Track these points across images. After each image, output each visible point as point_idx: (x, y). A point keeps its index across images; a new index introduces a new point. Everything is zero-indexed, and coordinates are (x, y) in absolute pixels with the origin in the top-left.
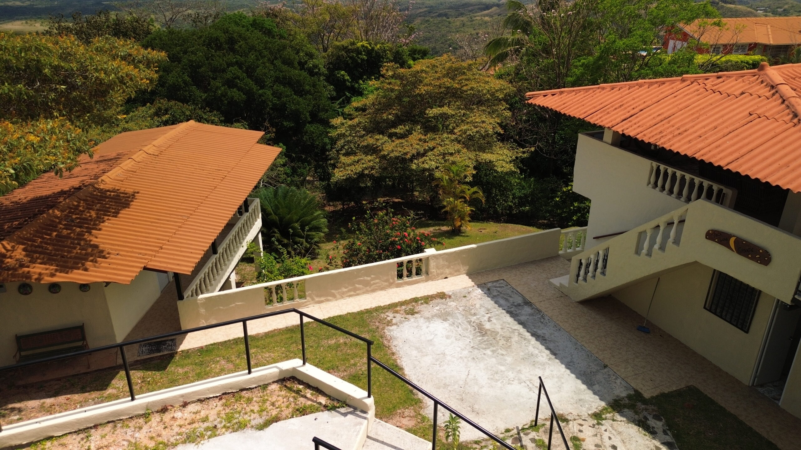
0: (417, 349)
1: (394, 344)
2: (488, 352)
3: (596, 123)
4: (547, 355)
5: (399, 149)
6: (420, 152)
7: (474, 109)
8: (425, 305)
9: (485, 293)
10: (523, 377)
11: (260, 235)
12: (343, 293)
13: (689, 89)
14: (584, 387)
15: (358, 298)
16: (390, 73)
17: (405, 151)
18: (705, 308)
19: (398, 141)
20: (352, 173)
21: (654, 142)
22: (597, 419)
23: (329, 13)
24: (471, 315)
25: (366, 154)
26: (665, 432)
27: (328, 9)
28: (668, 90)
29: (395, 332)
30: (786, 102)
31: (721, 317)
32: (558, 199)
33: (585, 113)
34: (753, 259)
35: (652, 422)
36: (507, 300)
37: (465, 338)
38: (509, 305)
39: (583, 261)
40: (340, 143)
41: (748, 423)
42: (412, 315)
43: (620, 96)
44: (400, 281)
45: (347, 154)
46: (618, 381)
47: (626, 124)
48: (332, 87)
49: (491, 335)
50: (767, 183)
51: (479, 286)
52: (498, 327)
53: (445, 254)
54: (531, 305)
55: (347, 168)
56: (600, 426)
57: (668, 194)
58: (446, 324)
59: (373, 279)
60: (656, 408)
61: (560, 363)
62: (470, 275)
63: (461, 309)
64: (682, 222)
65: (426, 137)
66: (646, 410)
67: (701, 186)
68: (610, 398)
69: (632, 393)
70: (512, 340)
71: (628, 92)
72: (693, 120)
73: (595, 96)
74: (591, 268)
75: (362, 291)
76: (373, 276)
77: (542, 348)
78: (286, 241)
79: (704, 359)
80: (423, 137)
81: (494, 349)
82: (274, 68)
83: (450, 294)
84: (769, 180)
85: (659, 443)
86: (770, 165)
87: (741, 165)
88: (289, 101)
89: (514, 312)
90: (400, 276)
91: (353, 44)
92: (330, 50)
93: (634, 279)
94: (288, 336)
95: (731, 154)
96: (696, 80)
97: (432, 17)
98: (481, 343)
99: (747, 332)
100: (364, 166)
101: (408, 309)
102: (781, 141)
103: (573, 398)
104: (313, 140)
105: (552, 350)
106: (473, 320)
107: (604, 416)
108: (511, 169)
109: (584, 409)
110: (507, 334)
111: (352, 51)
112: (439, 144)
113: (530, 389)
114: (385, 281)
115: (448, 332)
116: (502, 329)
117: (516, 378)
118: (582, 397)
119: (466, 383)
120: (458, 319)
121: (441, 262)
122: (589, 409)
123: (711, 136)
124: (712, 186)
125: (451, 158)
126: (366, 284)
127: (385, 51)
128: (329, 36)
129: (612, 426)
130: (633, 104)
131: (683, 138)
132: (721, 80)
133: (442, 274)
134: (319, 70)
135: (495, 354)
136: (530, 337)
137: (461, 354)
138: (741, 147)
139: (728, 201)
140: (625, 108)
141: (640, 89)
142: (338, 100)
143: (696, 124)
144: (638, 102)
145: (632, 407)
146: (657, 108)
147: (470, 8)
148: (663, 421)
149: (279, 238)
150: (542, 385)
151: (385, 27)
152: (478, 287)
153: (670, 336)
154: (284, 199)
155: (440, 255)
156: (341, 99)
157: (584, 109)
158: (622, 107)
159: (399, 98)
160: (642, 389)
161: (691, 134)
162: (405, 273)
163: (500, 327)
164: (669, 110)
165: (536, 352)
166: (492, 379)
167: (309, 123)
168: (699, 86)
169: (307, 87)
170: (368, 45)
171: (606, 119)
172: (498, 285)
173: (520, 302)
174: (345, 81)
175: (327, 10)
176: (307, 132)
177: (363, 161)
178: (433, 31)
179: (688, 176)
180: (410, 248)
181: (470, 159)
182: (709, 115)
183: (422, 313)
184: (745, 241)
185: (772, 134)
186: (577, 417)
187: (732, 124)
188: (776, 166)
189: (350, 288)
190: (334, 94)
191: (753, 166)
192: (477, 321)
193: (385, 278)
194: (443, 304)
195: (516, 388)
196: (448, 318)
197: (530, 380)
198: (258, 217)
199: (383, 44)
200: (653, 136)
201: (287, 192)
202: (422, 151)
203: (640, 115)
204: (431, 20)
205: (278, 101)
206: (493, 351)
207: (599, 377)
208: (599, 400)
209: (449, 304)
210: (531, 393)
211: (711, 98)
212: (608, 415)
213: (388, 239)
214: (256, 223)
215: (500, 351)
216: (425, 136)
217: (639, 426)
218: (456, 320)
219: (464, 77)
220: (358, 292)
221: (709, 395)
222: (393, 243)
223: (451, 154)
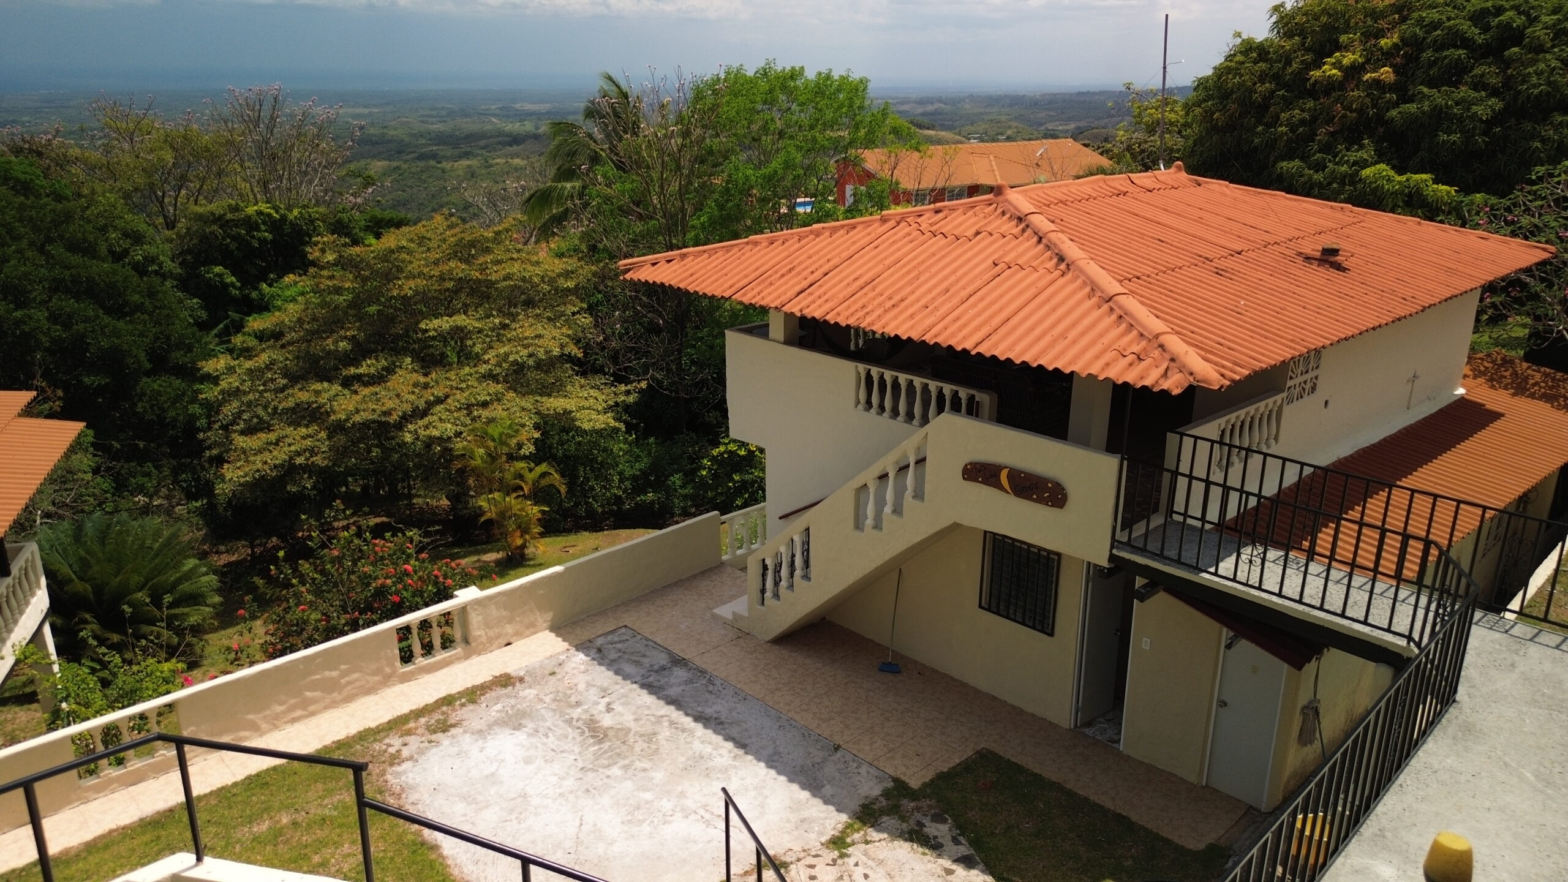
0: (465, 798)
1: (410, 800)
2: (616, 771)
3: (753, 302)
4: (730, 752)
5: (372, 406)
6: (418, 407)
7: (518, 314)
8: (471, 707)
9: (593, 659)
10: (690, 803)
11: (47, 630)
12: (277, 717)
13: (895, 234)
14: (806, 794)
15: (313, 721)
16: (330, 257)
17: (384, 409)
18: (980, 607)
19: (366, 391)
20: (266, 467)
21: (856, 324)
22: (839, 849)
23: (172, 147)
24: (571, 706)
25: (296, 424)
26: (955, 841)
27: (168, 141)
28: (863, 237)
29: (410, 775)
30: (1044, 241)
31: (1007, 617)
32: (704, 473)
33: (731, 287)
34: (1040, 500)
35: (932, 829)
36: (637, 663)
37: (565, 755)
38: (643, 672)
39: (768, 562)
40: (229, 409)
41: (1081, 792)
42: (444, 731)
43: (786, 253)
44: (409, 668)
45: (249, 431)
46: (863, 770)
47: (805, 299)
48: (195, 301)
49: (616, 736)
50: (1040, 367)
51: (579, 647)
52: (628, 720)
53: (499, 594)
54: (686, 665)
55: (252, 458)
56: (846, 860)
57: (891, 417)
58: (521, 736)
59: (344, 674)
60: (933, 802)
61: (755, 761)
62: (558, 628)
63: (547, 699)
64: (921, 461)
65: (428, 379)
66: (918, 809)
67: (941, 395)
68: (855, 805)
69: (891, 785)
70: (659, 737)
71: (798, 245)
72: (910, 283)
73: (743, 258)
74: (784, 572)
75: (322, 705)
76: (343, 667)
77: (719, 739)
78: (115, 638)
79: (994, 698)
80: (422, 379)
81: (627, 762)
82: (47, 263)
83: (522, 673)
84: (1042, 362)
85: (950, 863)
86: (1039, 339)
87: (996, 345)
88: (93, 331)
89: (656, 684)
90: (407, 657)
91: (236, 209)
92: (182, 225)
93: (861, 576)
94: (147, 838)
95: (978, 328)
96: (903, 218)
97: (406, 161)
98: (597, 756)
99: (1051, 634)
100: (293, 448)
101: (433, 721)
102: (1048, 300)
103: (789, 821)
104: (160, 408)
105: (738, 739)
106: (575, 716)
107: (849, 840)
108: (607, 424)
109: (813, 836)
110: (649, 728)
111: (236, 223)
112: (457, 388)
113: (708, 823)
114: (374, 673)
115: (528, 749)
116: (636, 720)
117: (678, 809)
118: (806, 814)
119: (578, 841)
120: (545, 720)
121: (494, 612)
122: (821, 833)
123: (943, 303)
124: (957, 392)
125: (485, 413)
126: (331, 686)
127: (312, 221)
128: (177, 197)
129: (866, 854)
130: (811, 265)
131: (900, 313)
132: (941, 215)
133: (498, 636)
134: (161, 266)
135: (630, 772)
136: (693, 725)
137: (560, 788)
138: (991, 317)
139: (986, 409)
140: (799, 273)
141: (817, 240)
142: (212, 328)
143: (918, 288)
144: (819, 260)
145: (893, 810)
146: (852, 268)
147: (482, 143)
148: (950, 821)
149: (99, 632)
150: (729, 802)
151: (306, 173)
152: (577, 650)
153: (935, 671)
154: (103, 544)
155: (490, 598)
156: (221, 326)
157: (729, 280)
158: (793, 273)
159: (356, 304)
160: (905, 774)
161: (912, 305)
162: (417, 648)
163: (631, 717)
164: (869, 270)
165: (708, 749)
166: (629, 821)
167: (148, 374)
168: (908, 229)
169: (136, 298)
170: (272, 211)
171: (769, 294)
172: (616, 639)
173: (663, 662)
174: (225, 286)
175: (166, 141)
176: (143, 394)
177: (290, 440)
178: (411, 187)
179: (918, 381)
180: (422, 597)
181: (523, 409)
182: (933, 270)
183: (465, 723)
184: (1022, 472)
185: (1033, 291)
186: (802, 855)
187: (971, 282)
188: (1048, 339)
189: (292, 701)
190: (203, 315)
191: (1015, 344)
192: (584, 717)
193: (374, 666)
194: (508, 696)
195: (680, 827)
196: (523, 722)
197: (705, 807)
198: (39, 587)
199: (305, 207)
200: (852, 314)
201: (109, 526)
202: (422, 404)
203: (826, 282)
204: (405, 166)
205: (64, 331)
206: (625, 768)
207: (830, 769)
208: (836, 813)
209: (521, 694)
210: (711, 830)
211: (932, 245)
212: (857, 836)
213: (368, 584)
214: (34, 600)
215: (639, 765)
216: (426, 375)
217: (912, 840)
218: (541, 723)
219: (489, 258)
220: (312, 708)
221: (1013, 759)
222: (381, 592)
223: (485, 405)
